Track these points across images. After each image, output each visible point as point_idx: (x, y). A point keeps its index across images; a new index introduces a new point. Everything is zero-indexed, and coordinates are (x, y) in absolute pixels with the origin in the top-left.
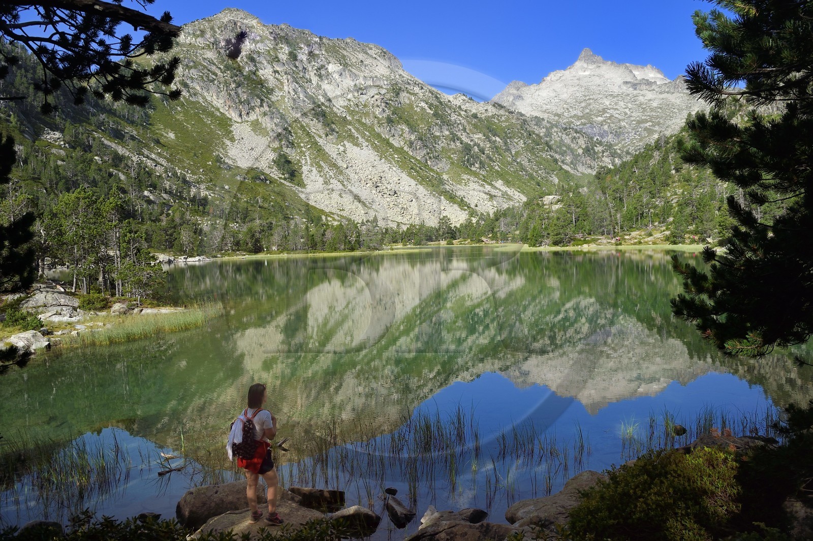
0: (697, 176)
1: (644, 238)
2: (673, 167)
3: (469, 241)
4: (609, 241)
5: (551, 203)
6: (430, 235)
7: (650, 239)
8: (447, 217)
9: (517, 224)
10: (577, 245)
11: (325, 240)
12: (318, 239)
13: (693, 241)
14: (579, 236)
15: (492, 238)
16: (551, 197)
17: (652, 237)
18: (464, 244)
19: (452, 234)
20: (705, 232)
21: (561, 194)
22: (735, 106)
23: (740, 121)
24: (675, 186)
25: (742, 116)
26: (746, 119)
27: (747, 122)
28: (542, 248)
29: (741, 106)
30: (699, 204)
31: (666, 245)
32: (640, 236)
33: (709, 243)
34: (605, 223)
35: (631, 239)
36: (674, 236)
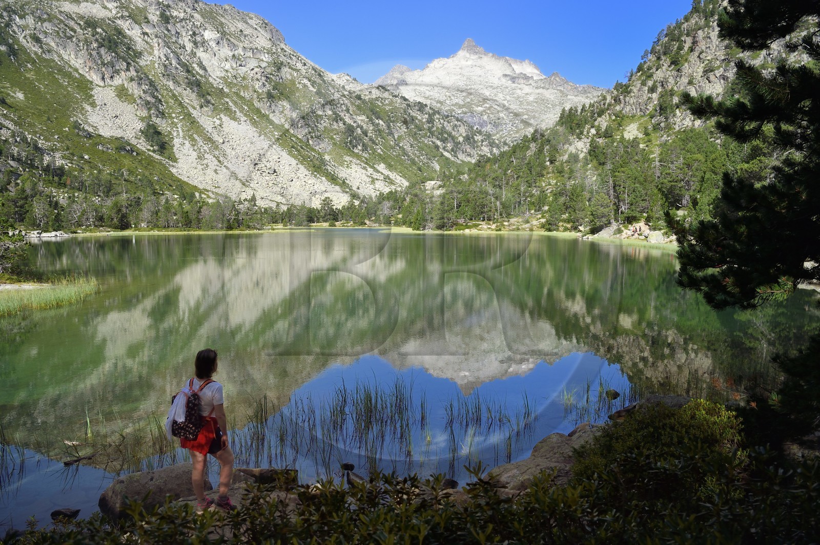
0: (569, 168)
1: (522, 225)
2: (548, 159)
3: (352, 223)
4: (489, 226)
5: (433, 189)
6: (311, 217)
7: (527, 225)
8: (329, 198)
9: (400, 208)
10: (460, 230)
11: (201, 217)
12: (193, 217)
13: (566, 229)
14: (461, 221)
15: (375, 222)
16: (433, 182)
17: (529, 224)
18: (346, 226)
19: (333, 216)
20: (578, 221)
21: (443, 180)
22: (604, 104)
23: (608, 119)
24: (550, 177)
25: (610, 115)
26: (614, 118)
27: (614, 120)
28: (426, 232)
29: (610, 105)
30: (572, 195)
31: (542, 232)
32: (517, 222)
34: (486, 209)
35: (509, 225)
36: (551, 224)
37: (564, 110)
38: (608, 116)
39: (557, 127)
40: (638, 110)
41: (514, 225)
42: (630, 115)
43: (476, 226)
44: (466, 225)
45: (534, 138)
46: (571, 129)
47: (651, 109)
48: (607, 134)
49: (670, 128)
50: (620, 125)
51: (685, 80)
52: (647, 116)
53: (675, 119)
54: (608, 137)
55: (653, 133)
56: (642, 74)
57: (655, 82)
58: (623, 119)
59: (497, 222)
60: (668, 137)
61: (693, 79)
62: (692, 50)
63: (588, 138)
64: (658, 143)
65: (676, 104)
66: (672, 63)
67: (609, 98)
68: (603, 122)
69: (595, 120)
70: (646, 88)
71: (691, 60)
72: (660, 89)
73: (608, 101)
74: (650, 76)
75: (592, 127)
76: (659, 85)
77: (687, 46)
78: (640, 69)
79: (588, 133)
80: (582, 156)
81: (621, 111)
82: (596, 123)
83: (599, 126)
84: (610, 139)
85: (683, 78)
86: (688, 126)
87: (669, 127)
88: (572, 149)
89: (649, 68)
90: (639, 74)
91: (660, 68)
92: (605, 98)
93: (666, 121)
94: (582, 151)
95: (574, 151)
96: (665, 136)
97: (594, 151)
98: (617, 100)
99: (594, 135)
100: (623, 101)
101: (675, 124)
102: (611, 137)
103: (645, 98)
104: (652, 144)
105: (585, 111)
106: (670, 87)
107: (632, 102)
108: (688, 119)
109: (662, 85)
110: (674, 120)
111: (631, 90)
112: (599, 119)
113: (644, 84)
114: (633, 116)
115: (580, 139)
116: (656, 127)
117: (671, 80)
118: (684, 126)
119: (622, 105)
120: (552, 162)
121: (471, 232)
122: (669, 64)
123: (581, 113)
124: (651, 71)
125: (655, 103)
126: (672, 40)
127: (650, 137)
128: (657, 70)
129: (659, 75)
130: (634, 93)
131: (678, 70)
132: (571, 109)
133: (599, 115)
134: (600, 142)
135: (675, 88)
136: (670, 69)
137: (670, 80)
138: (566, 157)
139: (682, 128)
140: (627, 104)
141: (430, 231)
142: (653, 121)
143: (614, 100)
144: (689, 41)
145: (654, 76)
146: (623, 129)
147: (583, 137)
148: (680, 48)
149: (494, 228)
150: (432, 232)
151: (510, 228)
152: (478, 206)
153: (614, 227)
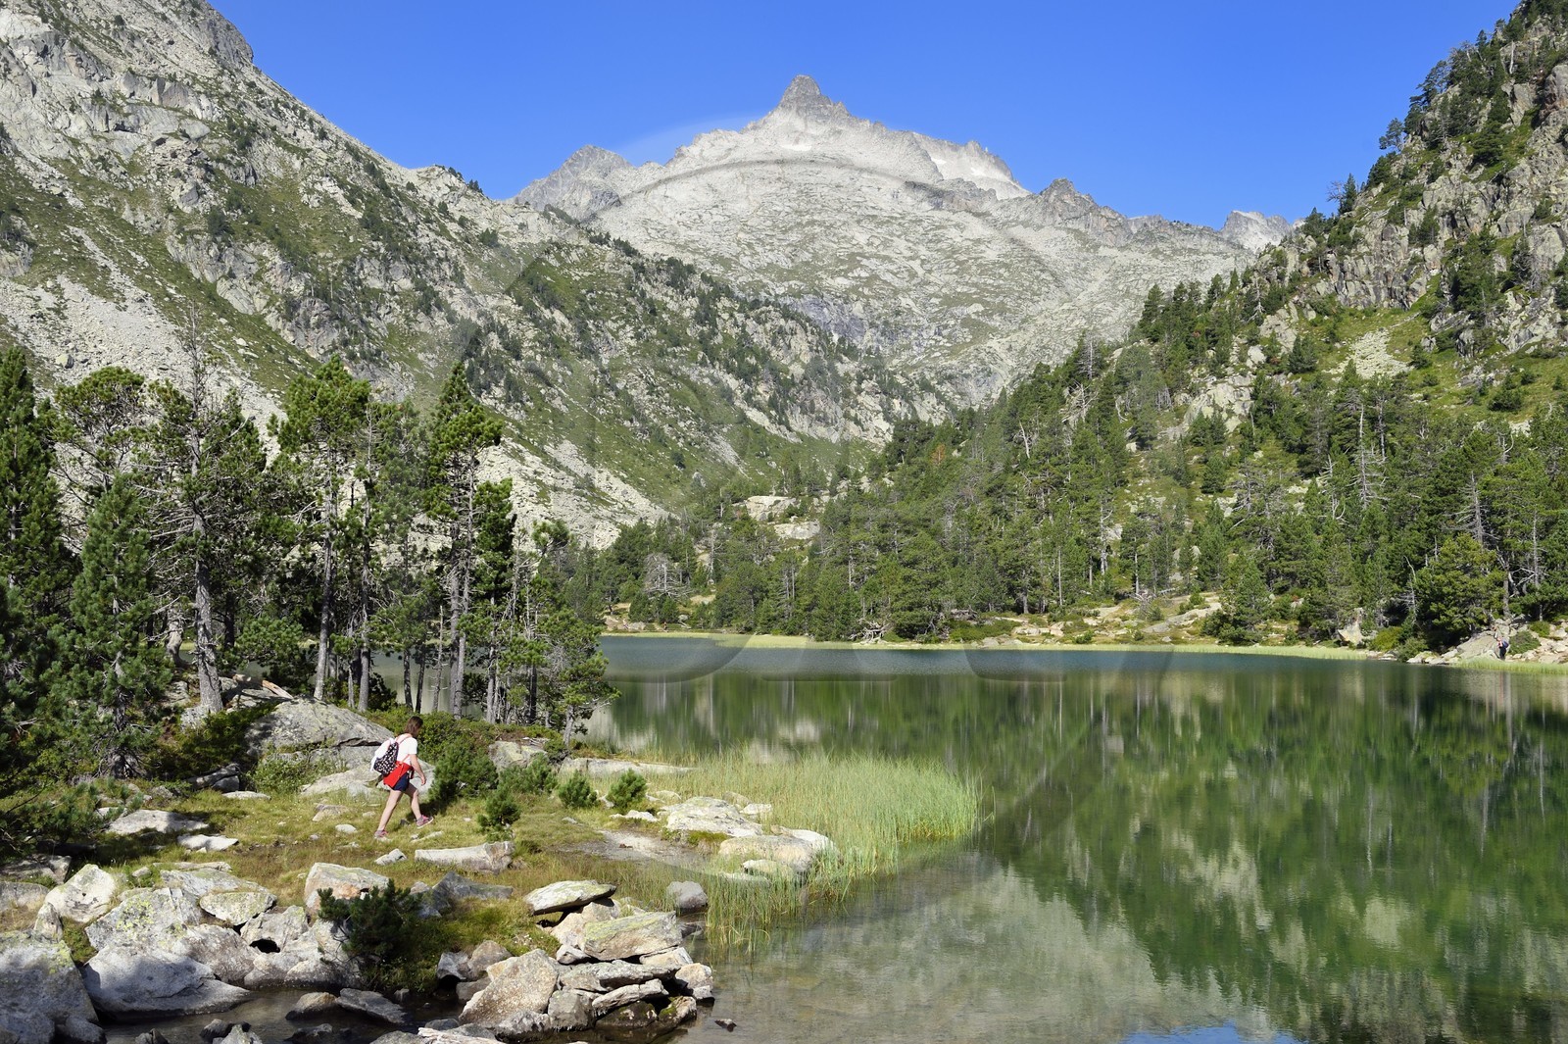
1: (1143, 626)
2: (1128, 434)
4: (1042, 630)
14: (960, 614)
16: (768, 500)
17: (1162, 624)
21: (796, 494)
22: (1281, 277)
23: (1295, 319)
24: (1144, 488)
25: (1300, 307)
26: (1312, 315)
27: (1314, 324)
28: (866, 644)
29: (1297, 278)
30: (1287, 538)
31: (1213, 646)
32: (1124, 619)
33: (1346, 644)
34: (1026, 581)
35: (1102, 627)
36: (1236, 623)
37: (1155, 293)
38: (1294, 311)
39: (1142, 343)
40: (1383, 294)
41: (1118, 626)
42: (1360, 308)
43: (1007, 628)
44: (980, 626)
45: (1074, 373)
46: (1190, 347)
47: (1422, 291)
48: (1299, 364)
49: (1492, 345)
50: (1333, 337)
51: (1523, 208)
52: (1412, 310)
53: (1505, 320)
54: (1304, 371)
55: (1438, 360)
56: (1385, 192)
57: (1431, 212)
58: (1340, 320)
59: (1063, 617)
60: (1487, 369)
61: (1550, 204)
62: (1536, 120)
63: (1243, 374)
64: (1459, 387)
65: (1501, 277)
66: (1477, 160)
67: (1292, 260)
68: (1285, 329)
69: (1259, 322)
70: (1405, 231)
71: (1538, 149)
72: (1445, 234)
73: (1290, 269)
74: (1414, 197)
75: (1252, 342)
76: (1442, 222)
77: (1519, 111)
78: (1378, 175)
79: (1242, 360)
80: (1232, 425)
81: (1330, 297)
82: (1264, 332)
83: (1273, 340)
84: (1310, 376)
85: (1515, 201)
86: (1545, 340)
87: (1486, 344)
88: (1200, 406)
89: (1407, 175)
90: (1377, 191)
91: (1443, 172)
92: (1280, 260)
93: (1478, 326)
94: (1231, 413)
95: (1208, 412)
96: (1478, 368)
97: (1269, 412)
98: (1317, 265)
99: (1260, 366)
100: (1335, 268)
101: (1505, 334)
102: (1311, 370)
103: (1402, 257)
104: (1439, 391)
105: (1223, 295)
106: (1477, 229)
107: (1362, 269)
108: (1544, 321)
109: (1453, 224)
110: (1501, 323)
111: (1357, 235)
112: (1270, 319)
113: (1396, 218)
114: (1370, 312)
115: (1221, 376)
116: (1449, 343)
117: (1479, 208)
118: (1534, 340)
119: (1334, 280)
120: (1142, 444)
121: (1003, 647)
122: (1469, 162)
123: (1210, 302)
124: (1414, 182)
125: (1435, 272)
126: (1473, 93)
127: (1432, 371)
128: (1432, 179)
129: (1440, 194)
130: (1367, 244)
131: (1499, 180)
132: (1180, 289)
133: (1271, 308)
134: (1283, 384)
135: (1494, 231)
136: (1474, 176)
137: (1475, 209)
138: (1183, 429)
139: (1528, 346)
140: (1349, 276)
141: (875, 645)
142: (1433, 327)
143: (1310, 265)
144: (1525, 95)
145: (1427, 195)
146: (1345, 349)
147: (1229, 370)
148: (1500, 115)
149: (1061, 634)
150: (883, 645)
151: (1112, 635)
152: (1002, 571)
153: (1504, 630)
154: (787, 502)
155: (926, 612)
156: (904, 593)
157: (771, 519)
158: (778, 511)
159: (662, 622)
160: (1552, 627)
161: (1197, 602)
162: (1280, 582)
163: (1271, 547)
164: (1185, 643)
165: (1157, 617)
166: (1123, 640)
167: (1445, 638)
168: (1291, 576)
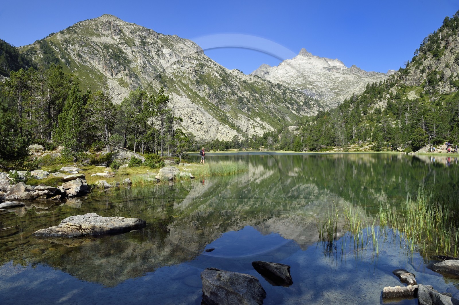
0: (376, 117)
1: (359, 148)
2: (362, 112)
3: (251, 149)
4: (339, 149)
6: (227, 146)
7: (362, 148)
8: (237, 136)
10: (323, 151)
13: (388, 150)
14: (323, 146)
15: (265, 148)
16: (293, 127)
18: (249, 151)
19: (240, 145)
20: (396, 145)
22: (394, 81)
23: (396, 89)
24: (364, 122)
26: (400, 88)
27: (400, 89)
28: (304, 152)
29: (397, 81)
30: (389, 130)
31: (373, 152)
32: (356, 147)
33: (399, 151)
34: (336, 140)
35: (351, 149)
36: (377, 147)
37: (368, 85)
38: (396, 87)
39: (366, 94)
40: (415, 83)
41: (354, 148)
42: (410, 86)
43: (332, 149)
44: (326, 149)
45: (352, 101)
46: (375, 95)
47: (422, 82)
48: (397, 97)
49: (436, 92)
50: (404, 92)
51: (443, 65)
52: (420, 86)
53: (439, 87)
54: (398, 99)
55: (426, 96)
56: (415, 63)
57: (424, 67)
58: (405, 89)
59: (343, 147)
60: (435, 97)
61: (448, 64)
62: (446, 48)
63: (385, 100)
64: (429, 101)
65: (439, 79)
66: (434, 56)
67: (396, 77)
68: (394, 91)
69: (389, 89)
70: (419, 71)
71: (446, 53)
72: (427, 71)
73: (395, 79)
74: (421, 64)
75: (388, 93)
76: (426, 68)
77: (442, 46)
78: (414, 60)
79: (385, 97)
80: (383, 110)
81: (404, 84)
82: (390, 91)
83: (392, 93)
84: (399, 100)
85: (441, 64)
86: (447, 91)
87: (435, 92)
88: (376, 106)
89: (420, 59)
90: (413, 63)
91: (427, 59)
92: (393, 77)
93: (434, 89)
94: (383, 107)
95: (378, 107)
96: (433, 97)
97: (390, 107)
98: (401, 78)
99: (389, 98)
100: (405, 78)
101: (439, 90)
102: (399, 99)
103: (418, 76)
104: (425, 102)
105: (382, 85)
106: (434, 70)
107: (410, 78)
108: (447, 87)
109: (429, 69)
110: (438, 88)
111: (409, 72)
112: (391, 89)
113: (417, 68)
114: (412, 87)
115: (381, 100)
116: (427, 92)
117: (434, 65)
118: (445, 91)
119: (404, 81)
120: (365, 114)
121: (330, 152)
122: (432, 56)
123: (379, 86)
124: (421, 61)
125: (425, 79)
126: (433, 43)
127: (424, 98)
128: (425, 60)
129: (426, 63)
130: (411, 73)
131: (438, 60)
132: (373, 84)
133: (391, 87)
134: (393, 102)
135: (437, 70)
136: (433, 59)
137: (433, 66)
138: (373, 111)
139: (444, 93)
140: (407, 80)
141: (306, 152)
142: (425, 89)
143: (400, 78)
144: (443, 44)
145: (423, 63)
146: (406, 94)
147: (383, 99)
148: (438, 47)
149: (343, 150)
150: (307, 152)
151: (353, 150)
152: (331, 138)
153: (428, 146)
154: (296, 127)
155: (315, 146)
156: (311, 142)
157: (293, 130)
158: (294, 129)
159: (270, 149)
160: (438, 146)
161: (371, 144)
162: (387, 139)
163: (386, 132)
164: (367, 151)
165: (362, 147)
166: (355, 151)
167: (416, 149)
168: (390, 138)
